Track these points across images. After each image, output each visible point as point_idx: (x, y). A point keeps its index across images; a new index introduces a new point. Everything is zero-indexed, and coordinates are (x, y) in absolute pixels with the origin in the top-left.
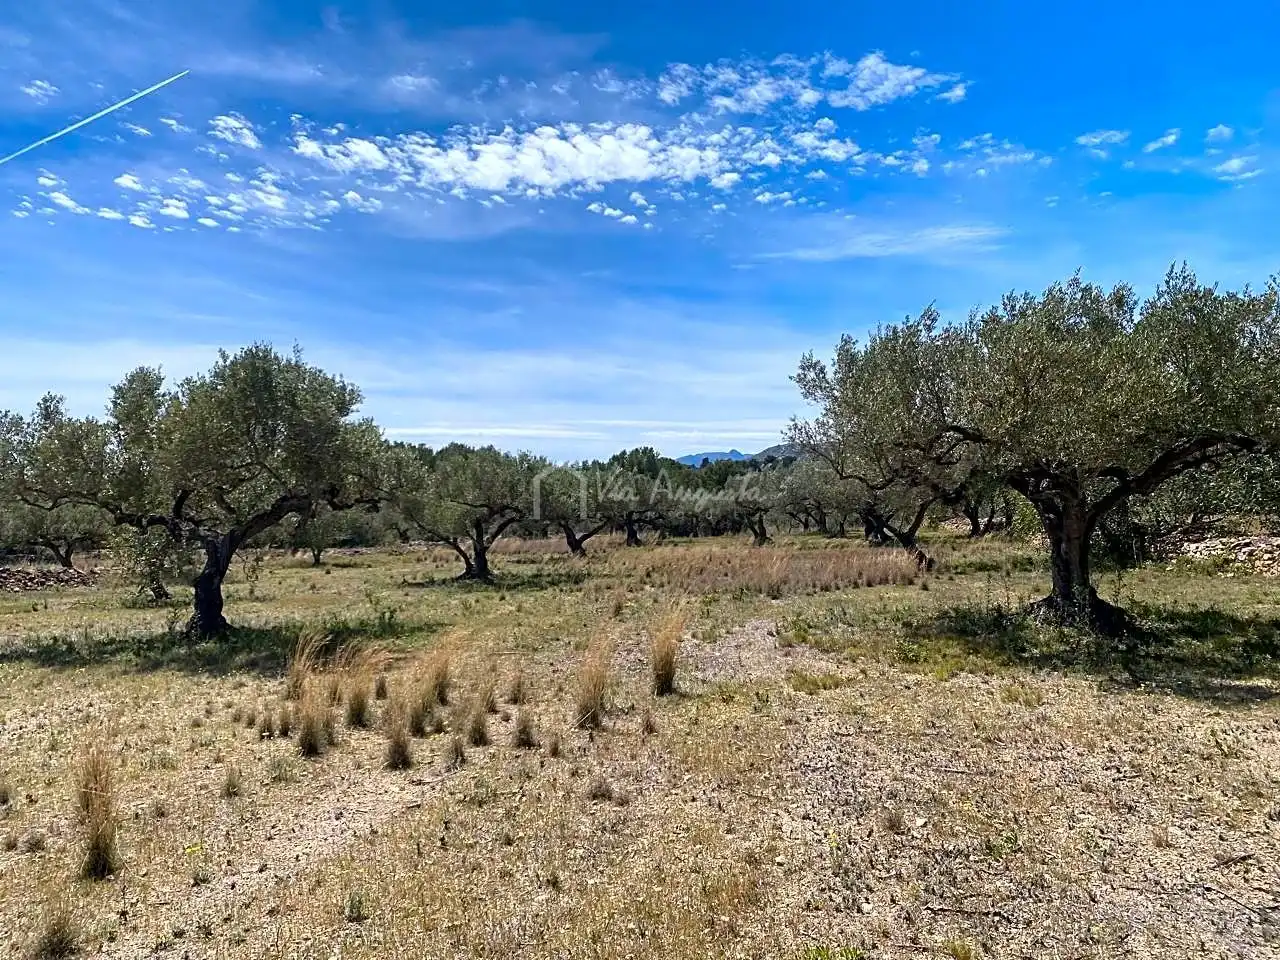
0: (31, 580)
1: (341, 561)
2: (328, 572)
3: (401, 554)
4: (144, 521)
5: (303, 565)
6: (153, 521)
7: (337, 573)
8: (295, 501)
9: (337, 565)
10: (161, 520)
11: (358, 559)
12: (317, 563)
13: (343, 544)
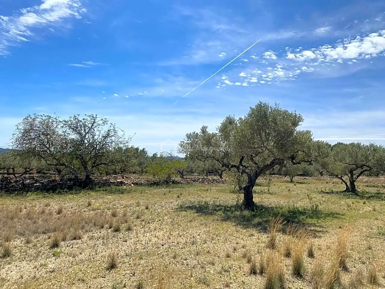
0: (210, 181)
1: (300, 182)
2: (295, 185)
3: (320, 180)
4: (230, 166)
5: (287, 182)
6: (233, 166)
7: (298, 185)
8: (277, 161)
9: (298, 183)
10: (235, 166)
11: (305, 181)
12: (292, 181)
13: (301, 175)
